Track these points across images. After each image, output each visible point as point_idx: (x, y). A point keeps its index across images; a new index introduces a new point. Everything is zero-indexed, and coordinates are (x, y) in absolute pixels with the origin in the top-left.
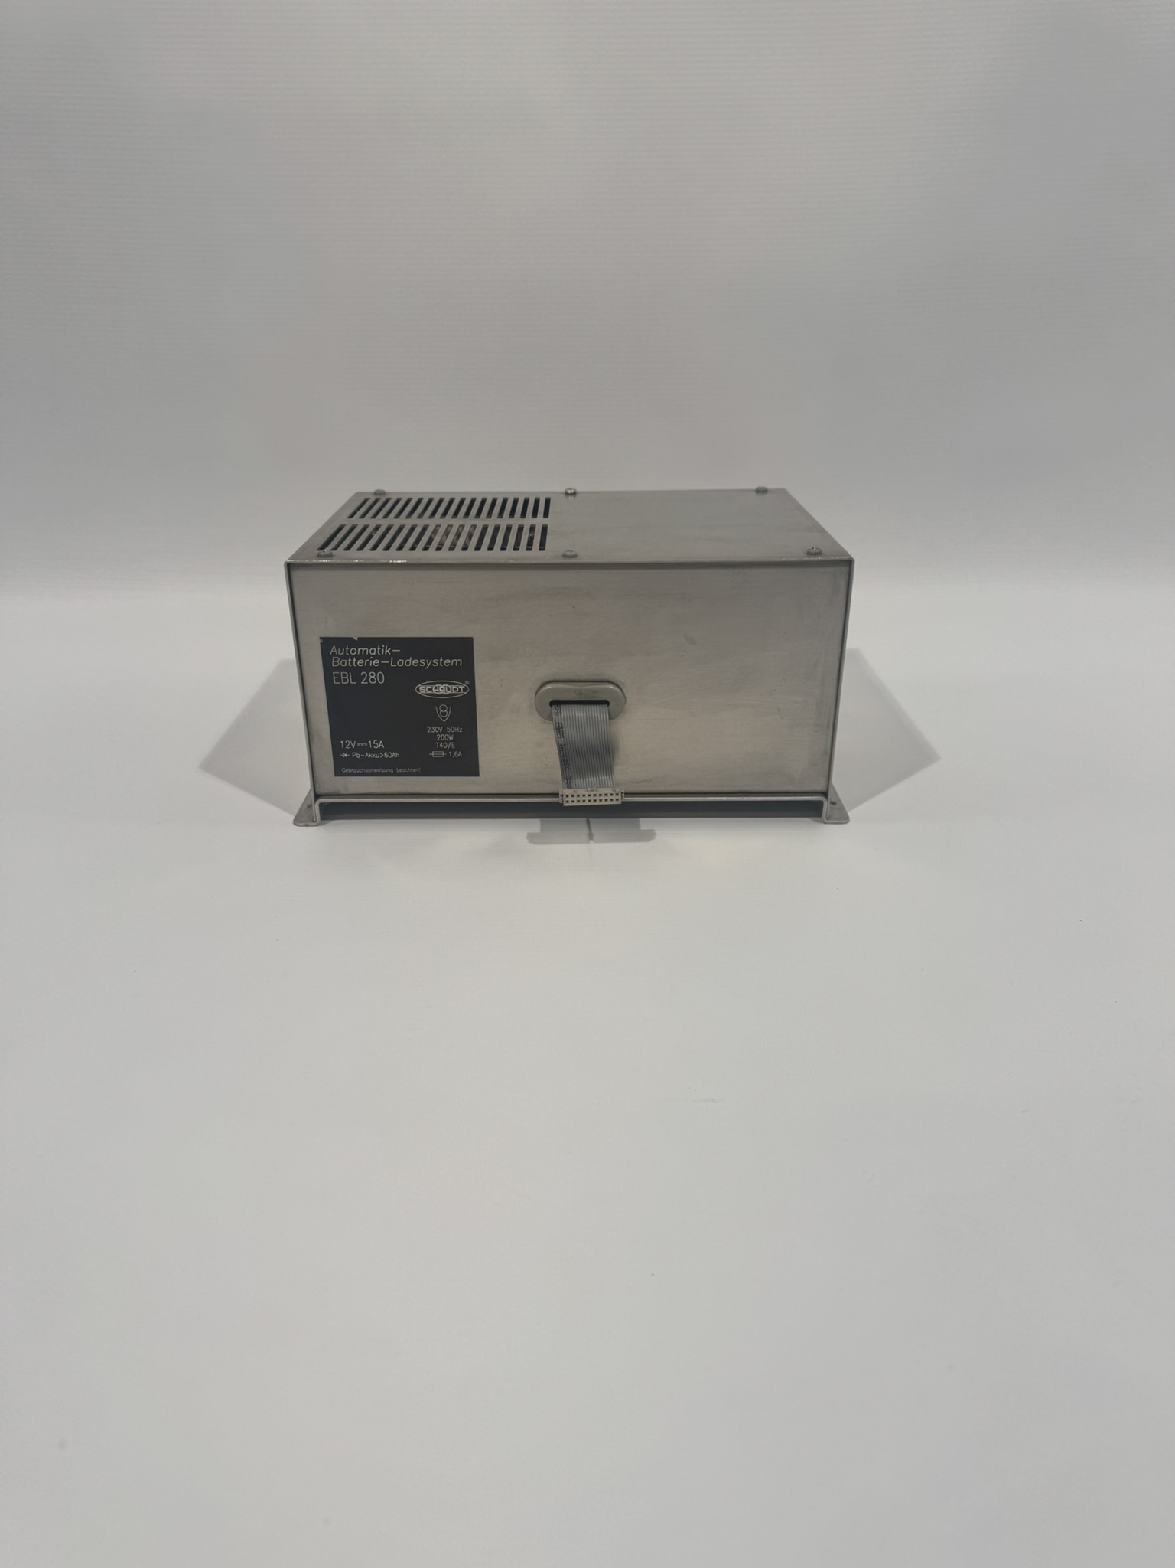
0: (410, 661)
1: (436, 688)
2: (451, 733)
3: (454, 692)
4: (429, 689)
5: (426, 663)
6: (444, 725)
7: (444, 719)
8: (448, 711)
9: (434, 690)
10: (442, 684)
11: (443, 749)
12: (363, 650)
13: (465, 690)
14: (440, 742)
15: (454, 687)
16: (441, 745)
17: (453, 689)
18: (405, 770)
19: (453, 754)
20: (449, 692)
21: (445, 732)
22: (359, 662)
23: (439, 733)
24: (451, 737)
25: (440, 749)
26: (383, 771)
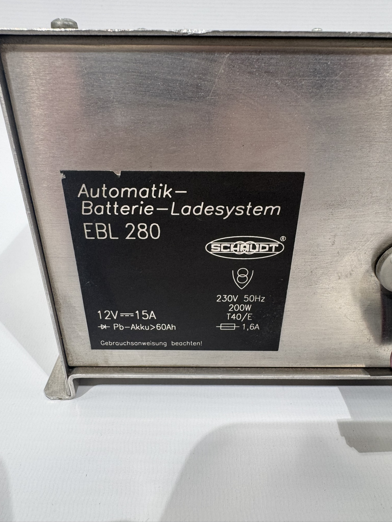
0: (201, 207)
1: (236, 246)
2: (249, 303)
3: (262, 251)
4: (225, 248)
5: (225, 210)
6: (241, 294)
7: (242, 286)
8: (249, 277)
9: (232, 249)
10: (245, 240)
11: (235, 321)
12: (129, 190)
13: (277, 249)
14: (232, 313)
15: (262, 245)
16: (233, 317)
17: (261, 248)
18: (181, 344)
19: (248, 326)
20: (255, 251)
21: (240, 301)
22: (122, 209)
23: (233, 303)
24: (248, 308)
25: (231, 321)
26: (154, 344)
